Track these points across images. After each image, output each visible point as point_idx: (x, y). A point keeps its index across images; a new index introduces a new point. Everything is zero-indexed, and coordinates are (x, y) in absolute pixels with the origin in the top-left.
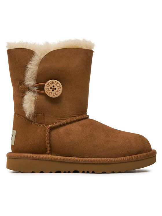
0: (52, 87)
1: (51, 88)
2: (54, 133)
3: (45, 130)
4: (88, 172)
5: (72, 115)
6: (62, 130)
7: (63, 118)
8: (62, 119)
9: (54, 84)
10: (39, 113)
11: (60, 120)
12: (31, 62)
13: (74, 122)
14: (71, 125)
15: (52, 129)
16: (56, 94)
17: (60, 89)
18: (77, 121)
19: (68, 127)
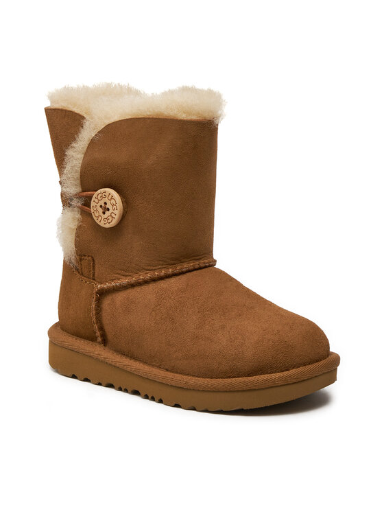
0: (103, 205)
1: (101, 206)
2: (106, 302)
3: (91, 294)
4: (153, 399)
5: (146, 268)
6: (119, 297)
7: (126, 272)
8: (124, 273)
9: (106, 198)
10: (85, 256)
11: (119, 276)
12: (74, 145)
13: (146, 282)
14: (138, 289)
15: (102, 294)
16: (109, 221)
17: (116, 212)
18: (154, 280)
19: (132, 293)
